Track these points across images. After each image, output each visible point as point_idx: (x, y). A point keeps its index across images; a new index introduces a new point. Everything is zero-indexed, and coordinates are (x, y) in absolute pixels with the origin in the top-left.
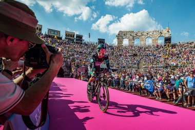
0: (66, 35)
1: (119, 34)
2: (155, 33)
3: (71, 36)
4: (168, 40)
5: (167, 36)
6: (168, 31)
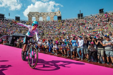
1: (29, 14)
2: (51, 14)
4: (59, 18)
5: (59, 15)
6: (59, 13)
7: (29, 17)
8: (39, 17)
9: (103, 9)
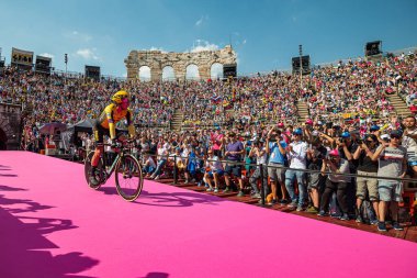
0: (14, 57)
1: (130, 58)
2: (204, 56)
3: (25, 59)
4: (230, 70)
5: (228, 61)
6: (230, 53)
7: (129, 66)
8: (161, 69)
9: (377, 43)
